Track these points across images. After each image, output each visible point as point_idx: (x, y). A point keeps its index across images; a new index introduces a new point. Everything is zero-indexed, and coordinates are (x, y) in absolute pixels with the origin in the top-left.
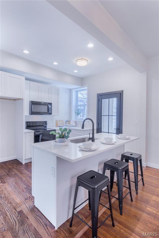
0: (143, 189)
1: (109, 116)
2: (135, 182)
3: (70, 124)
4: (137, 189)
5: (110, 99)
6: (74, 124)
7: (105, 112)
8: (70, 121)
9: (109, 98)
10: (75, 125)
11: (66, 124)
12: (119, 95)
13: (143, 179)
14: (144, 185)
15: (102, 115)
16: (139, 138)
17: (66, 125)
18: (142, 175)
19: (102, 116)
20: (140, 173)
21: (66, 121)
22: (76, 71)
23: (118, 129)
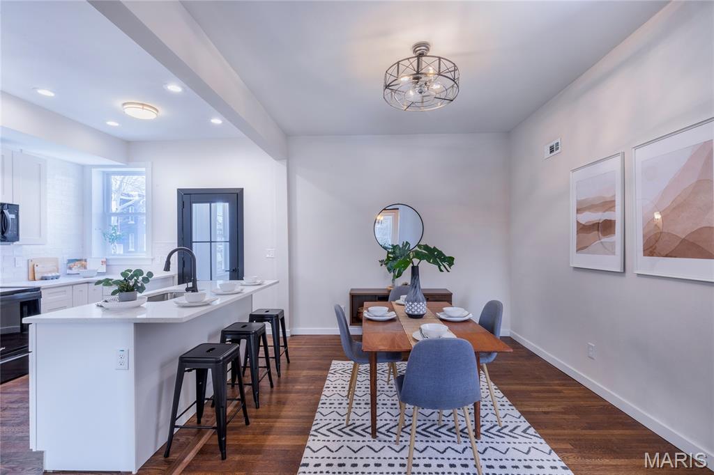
0: (288, 367)
1: (211, 242)
2: (275, 358)
3: (85, 268)
4: (278, 369)
5: (212, 204)
6: (103, 269)
7: (199, 232)
8: (86, 261)
9: (210, 202)
10: (105, 271)
11: (70, 268)
12: (235, 198)
13: (287, 352)
14: (288, 361)
15: (194, 240)
16: (278, 282)
17: (69, 271)
18: (285, 346)
19: (194, 244)
20: (282, 343)
21: (70, 261)
22: (111, 123)
23: (234, 270)
